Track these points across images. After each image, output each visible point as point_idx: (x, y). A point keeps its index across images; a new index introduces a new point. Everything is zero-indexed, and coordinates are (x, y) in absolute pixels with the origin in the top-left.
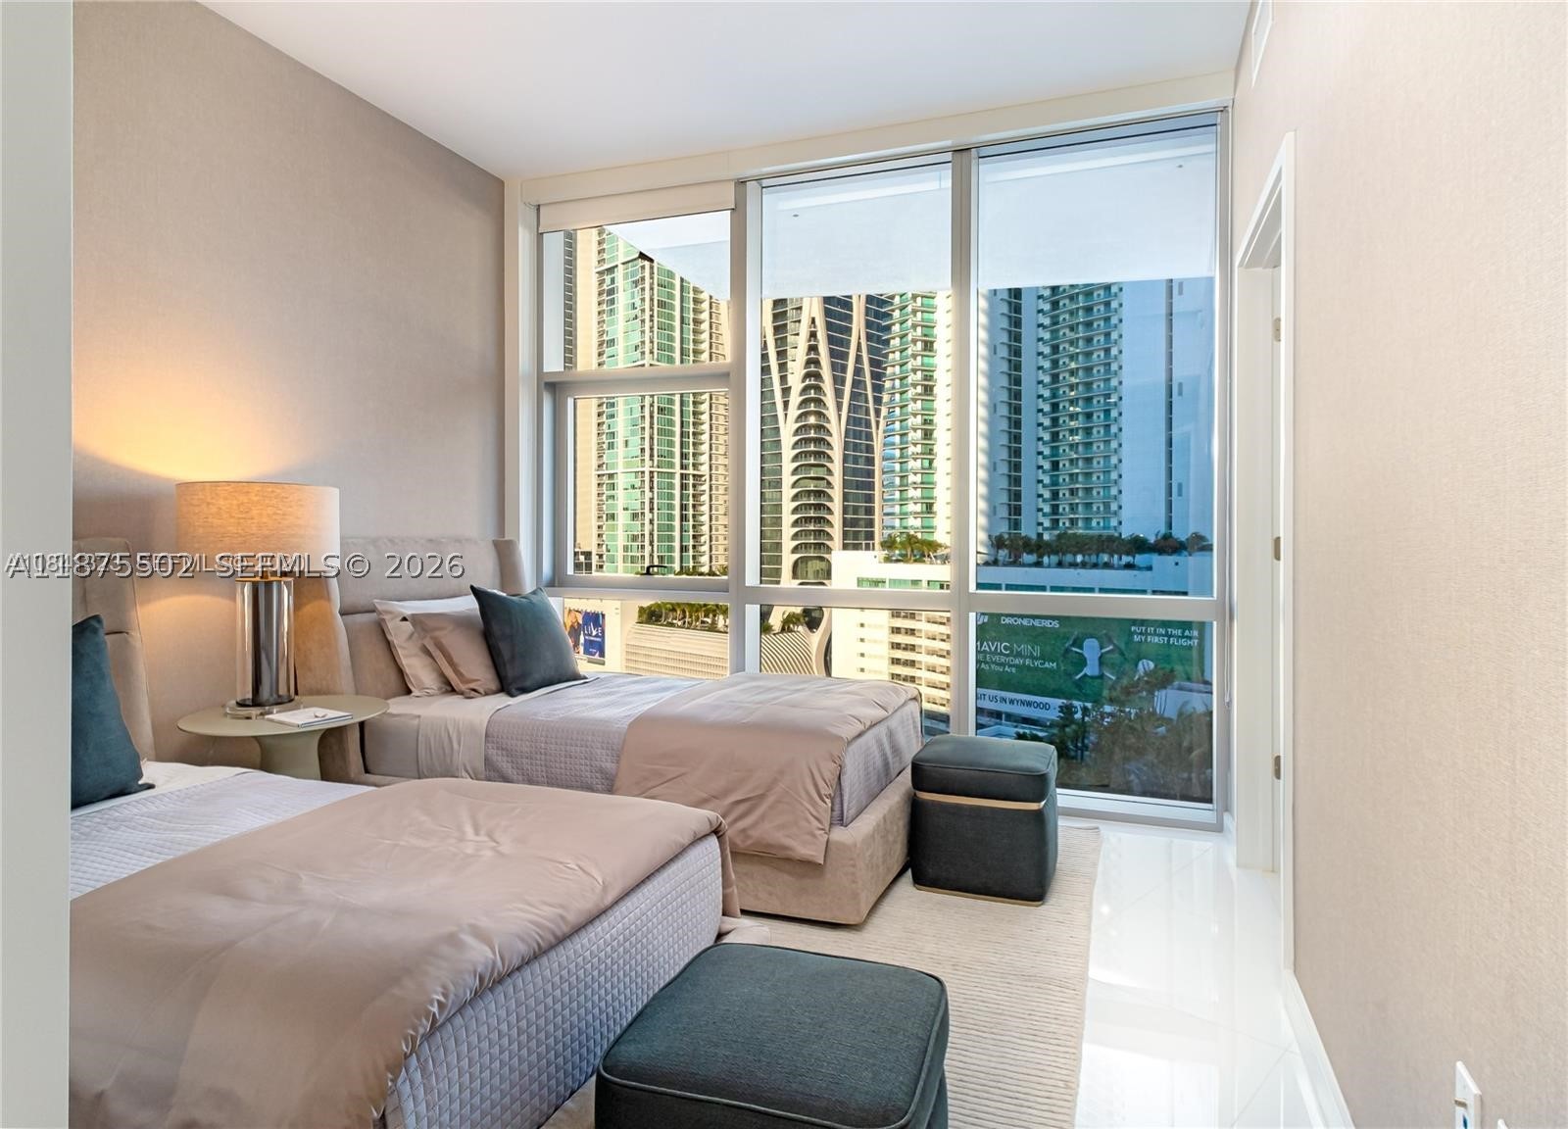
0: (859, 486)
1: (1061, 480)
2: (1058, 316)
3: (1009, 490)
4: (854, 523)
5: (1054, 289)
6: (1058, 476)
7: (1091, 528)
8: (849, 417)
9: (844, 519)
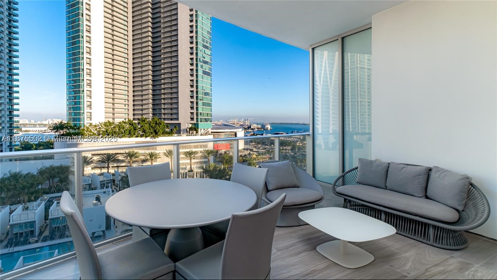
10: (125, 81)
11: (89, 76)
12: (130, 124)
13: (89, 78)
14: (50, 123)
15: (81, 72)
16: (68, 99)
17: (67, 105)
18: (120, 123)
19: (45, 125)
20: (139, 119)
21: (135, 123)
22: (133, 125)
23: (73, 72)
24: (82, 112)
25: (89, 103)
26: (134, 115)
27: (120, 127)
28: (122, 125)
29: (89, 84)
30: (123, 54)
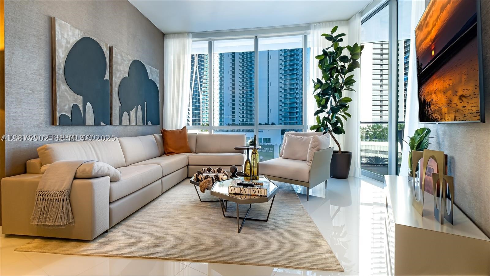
0: (197, 110)
1: (244, 108)
2: (244, 63)
3: (232, 111)
4: (195, 120)
5: (243, 53)
6: (244, 107)
7: (251, 122)
8: (194, 90)
9: (192, 119)
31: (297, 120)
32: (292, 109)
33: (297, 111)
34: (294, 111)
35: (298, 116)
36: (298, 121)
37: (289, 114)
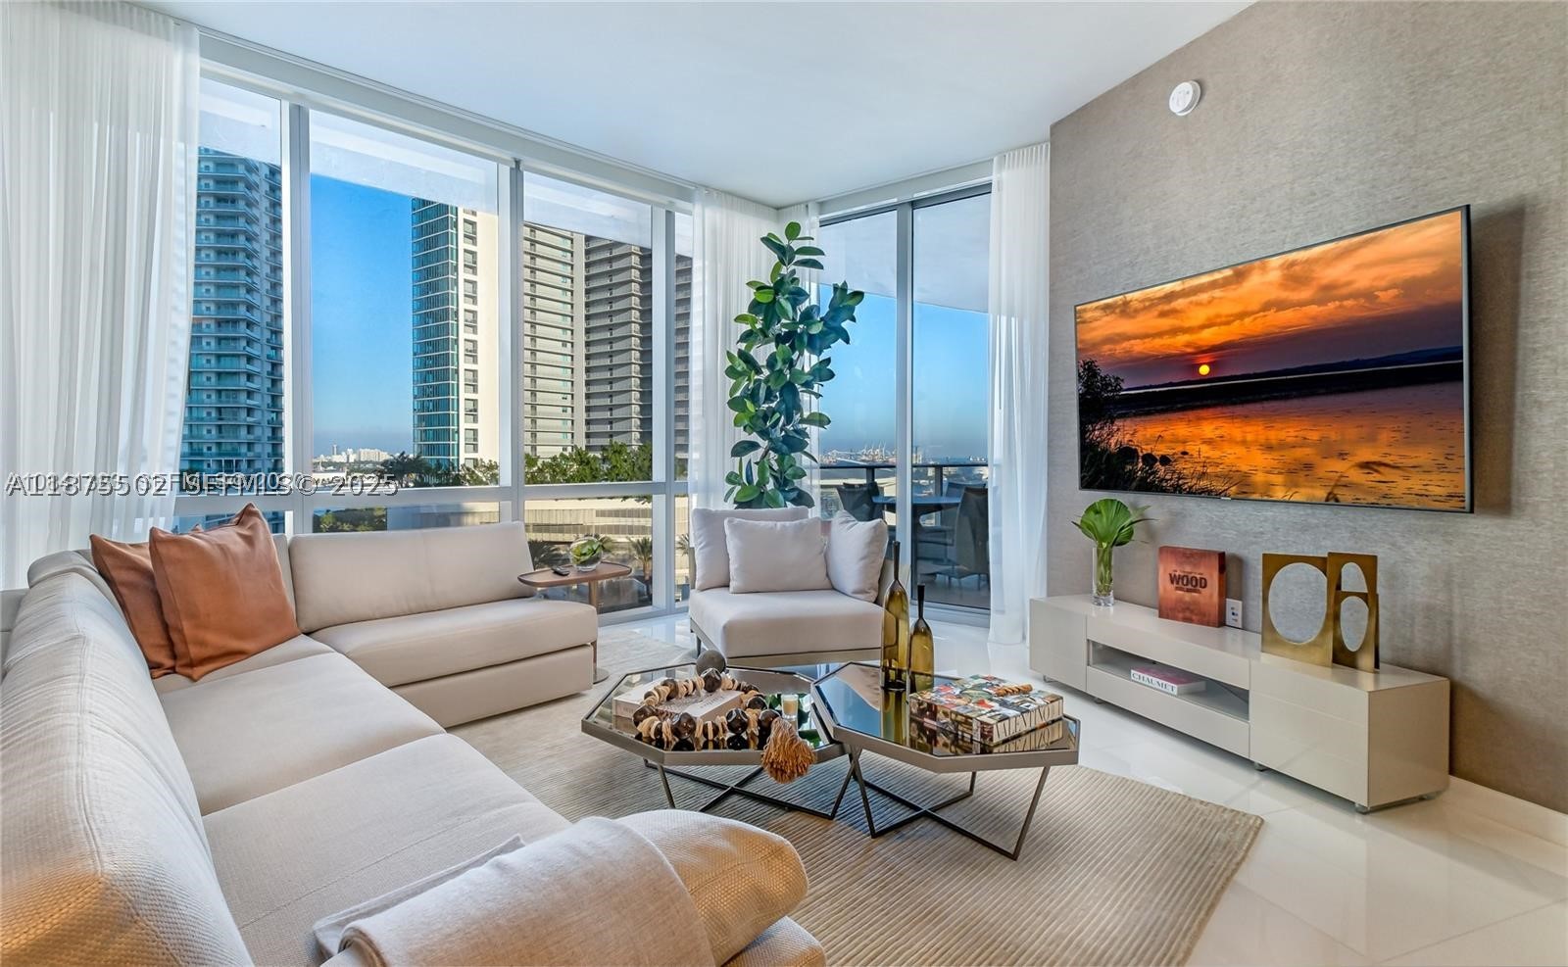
10: (565, 343)
11: (471, 329)
12: (581, 463)
13: (472, 337)
14: (351, 460)
15: (452, 320)
16: (416, 393)
17: (415, 410)
18: (554, 459)
19: (338, 466)
20: (603, 448)
21: (595, 458)
22: (588, 463)
23: (431, 320)
24: (453, 430)
25: (471, 405)
26: (588, 436)
27: (554, 471)
28: (558, 465)
29: (470, 351)
30: (560, 265)
31: (251, 437)
32: (227, 397)
33: (250, 402)
34: (237, 402)
35: (254, 422)
36: (259, 439)
37: (214, 415)
